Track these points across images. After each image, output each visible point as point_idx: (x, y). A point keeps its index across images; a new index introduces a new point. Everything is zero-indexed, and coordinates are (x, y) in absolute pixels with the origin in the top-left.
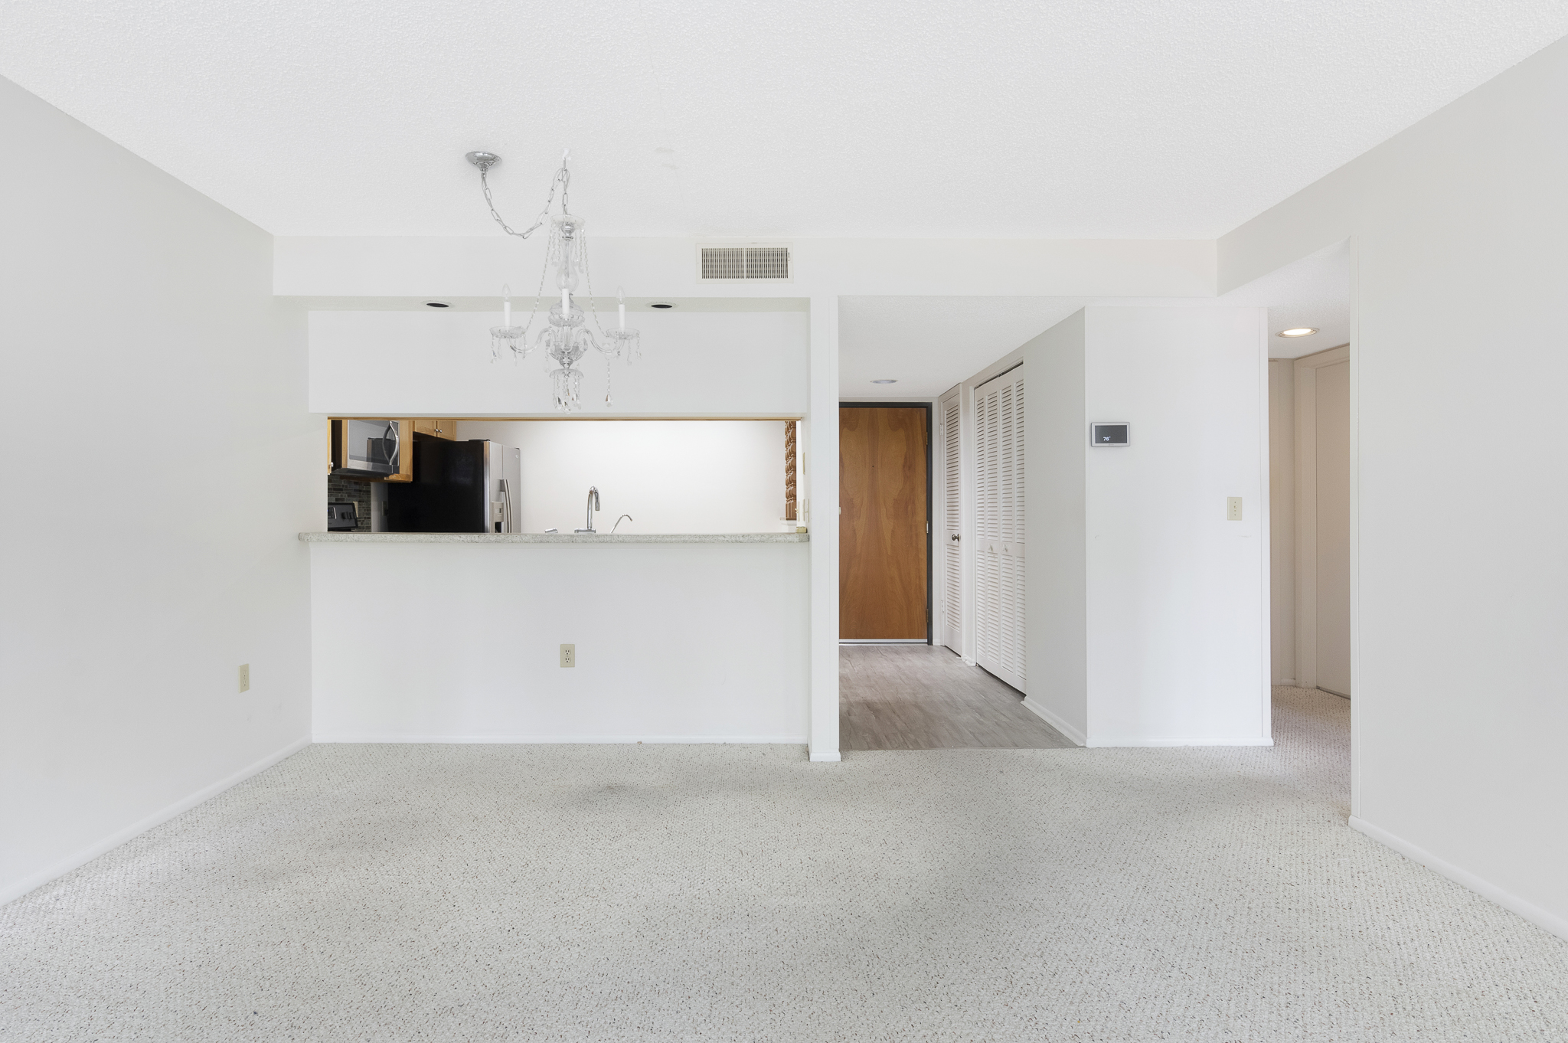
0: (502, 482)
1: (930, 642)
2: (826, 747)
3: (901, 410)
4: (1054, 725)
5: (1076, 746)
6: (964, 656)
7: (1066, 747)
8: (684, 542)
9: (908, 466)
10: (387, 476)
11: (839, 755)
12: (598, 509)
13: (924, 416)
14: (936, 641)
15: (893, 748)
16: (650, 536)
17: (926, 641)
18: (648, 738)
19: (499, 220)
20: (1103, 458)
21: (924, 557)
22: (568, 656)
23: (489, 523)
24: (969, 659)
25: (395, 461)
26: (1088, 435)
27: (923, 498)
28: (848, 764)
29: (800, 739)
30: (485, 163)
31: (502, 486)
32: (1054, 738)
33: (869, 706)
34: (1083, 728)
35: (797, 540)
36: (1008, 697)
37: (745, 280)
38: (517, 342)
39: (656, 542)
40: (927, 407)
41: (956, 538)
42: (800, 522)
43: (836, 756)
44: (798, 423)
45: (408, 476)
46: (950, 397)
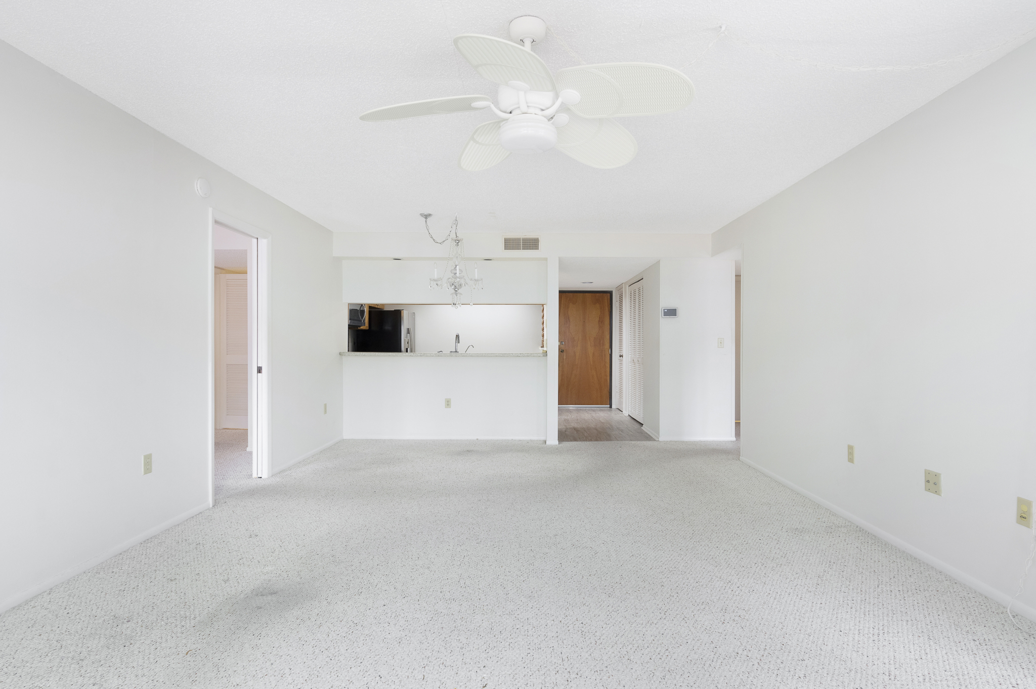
0: (408, 329)
1: (611, 407)
2: (553, 439)
3: (598, 294)
4: (651, 435)
5: (655, 440)
6: (624, 412)
7: (651, 440)
8: (496, 356)
9: (601, 321)
10: (360, 326)
11: (558, 442)
12: (459, 342)
13: (609, 297)
14: (613, 406)
15: (581, 441)
16: (483, 354)
17: (609, 406)
18: (480, 438)
19: (432, 237)
20: (666, 323)
21: (608, 366)
22: (448, 403)
23: (403, 348)
24: (626, 413)
25: (364, 321)
26: (661, 313)
27: (608, 337)
28: (560, 445)
29: (543, 438)
30: (426, 216)
31: (408, 331)
32: (648, 438)
33: (575, 429)
34: (658, 434)
35: (542, 355)
36: (637, 425)
37: (522, 250)
38: (439, 283)
39: (485, 356)
40: (610, 293)
41: (621, 356)
42: (545, 349)
43: (557, 442)
44: (545, 305)
45: (367, 327)
46: (620, 288)
